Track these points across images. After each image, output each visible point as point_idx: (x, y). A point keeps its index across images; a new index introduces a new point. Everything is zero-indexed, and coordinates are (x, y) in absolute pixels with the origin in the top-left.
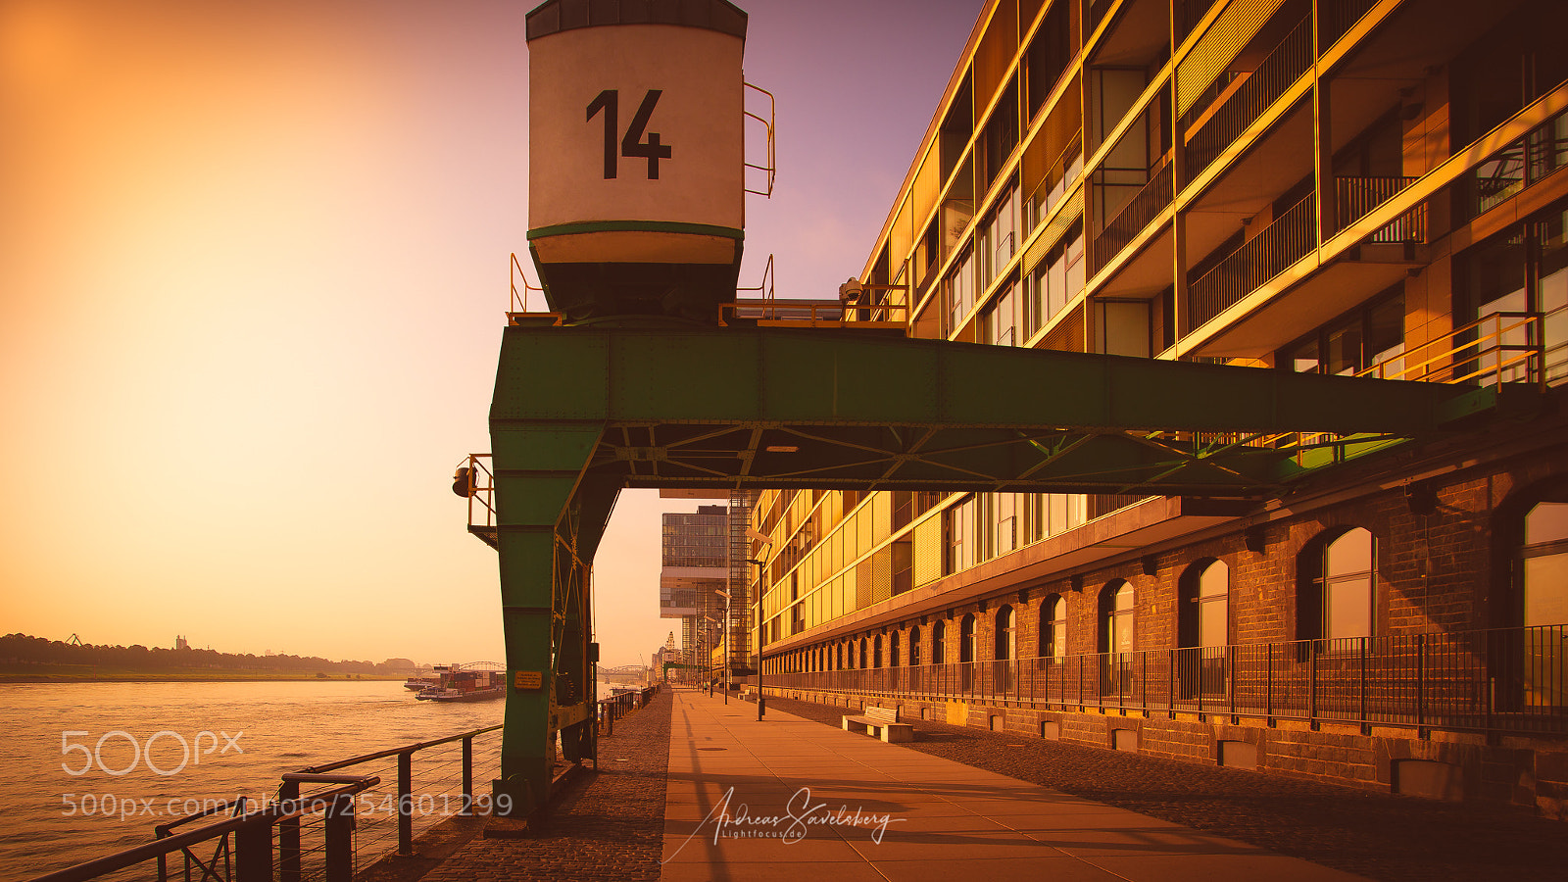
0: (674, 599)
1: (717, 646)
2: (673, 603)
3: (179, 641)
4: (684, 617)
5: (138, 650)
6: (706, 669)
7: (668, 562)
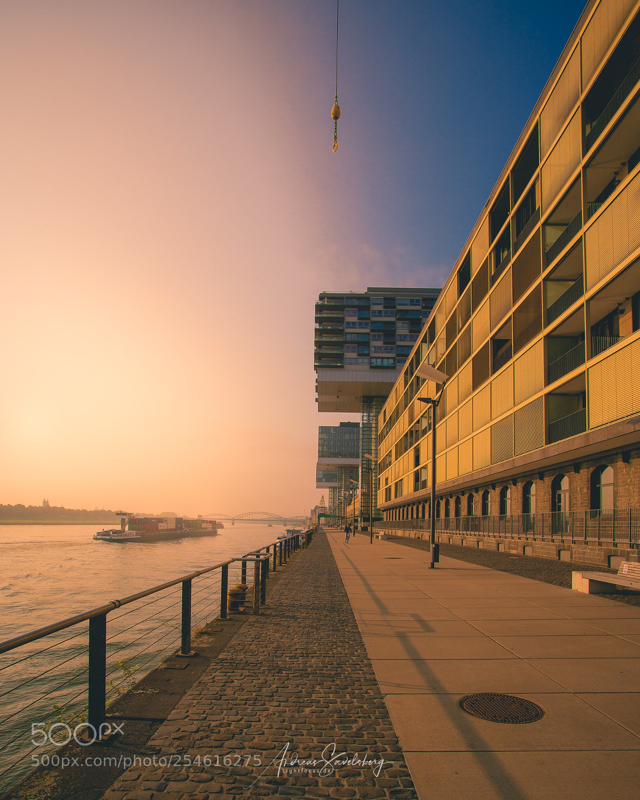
0: (325, 477)
1: (350, 504)
2: (324, 480)
3: (44, 501)
4: (330, 488)
5: (20, 507)
6: (343, 518)
7: (322, 455)
